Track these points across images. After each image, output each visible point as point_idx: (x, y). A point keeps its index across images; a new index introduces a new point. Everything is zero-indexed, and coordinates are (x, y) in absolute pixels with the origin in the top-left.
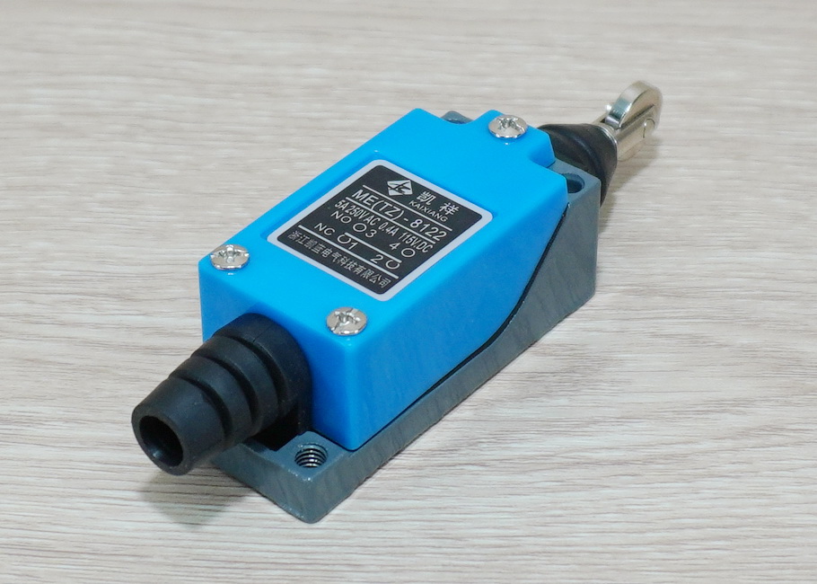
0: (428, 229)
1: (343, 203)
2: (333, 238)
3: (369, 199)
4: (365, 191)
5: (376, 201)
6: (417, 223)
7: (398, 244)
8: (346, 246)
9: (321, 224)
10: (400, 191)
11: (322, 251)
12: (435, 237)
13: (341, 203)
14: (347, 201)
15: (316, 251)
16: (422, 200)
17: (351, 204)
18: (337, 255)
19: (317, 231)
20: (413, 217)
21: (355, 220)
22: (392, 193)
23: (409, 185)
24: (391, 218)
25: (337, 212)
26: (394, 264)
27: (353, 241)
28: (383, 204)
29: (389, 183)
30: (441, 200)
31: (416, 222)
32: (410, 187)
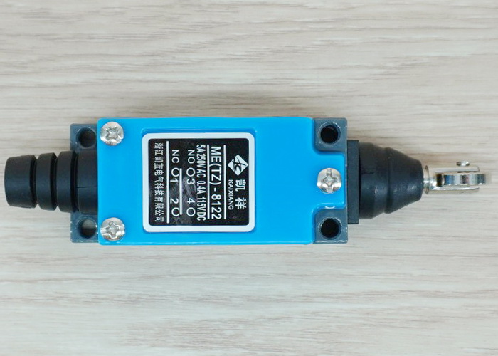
0: (216, 207)
1: (203, 148)
2: (172, 166)
3: (216, 157)
4: (221, 151)
5: (218, 162)
6: (218, 197)
7: (193, 202)
8: (171, 177)
9: (177, 151)
10: (235, 168)
11: (158, 169)
12: (213, 215)
13: (202, 146)
14: (206, 148)
15: (156, 166)
16: (237, 185)
17: (206, 152)
18: (161, 179)
19: (171, 153)
20: (220, 191)
21: (195, 166)
22: (231, 165)
23: (243, 168)
24: (211, 181)
25: (193, 151)
26: (177, 212)
27: (178, 178)
28: (217, 168)
29: (238, 156)
30: (245, 194)
31: (217, 196)
32: (242, 170)
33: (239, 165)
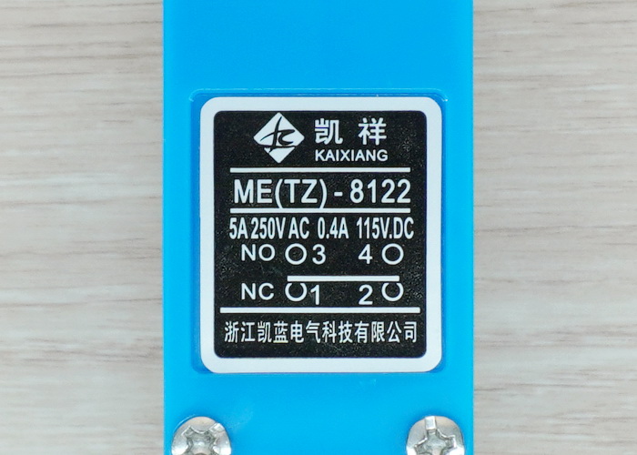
0: (381, 191)
1: (237, 224)
2: (280, 301)
3: (260, 191)
4: (244, 179)
5: (272, 187)
6: (356, 187)
7: (367, 248)
8: (309, 302)
9: (244, 286)
10: (285, 145)
11: (288, 334)
12: (401, 200)
13: (232, 226)
14: (239, 216)
15: (281, 339)
16: (327, 141)
17: (249, 217)
18: (312, 327)
19: (249, 302)
20: (342, 182)
21: (280, 244)
22: (279, 155)
23: (286, 125)
24: (317, 205)
25: (244, 248)
26: (392, 289)
27: (310, 285)
28: (285, 188)
29: (258, 138)
30: (349, 121)
31: (355, 190)
32: (291, 127)
33: (279, 136)
